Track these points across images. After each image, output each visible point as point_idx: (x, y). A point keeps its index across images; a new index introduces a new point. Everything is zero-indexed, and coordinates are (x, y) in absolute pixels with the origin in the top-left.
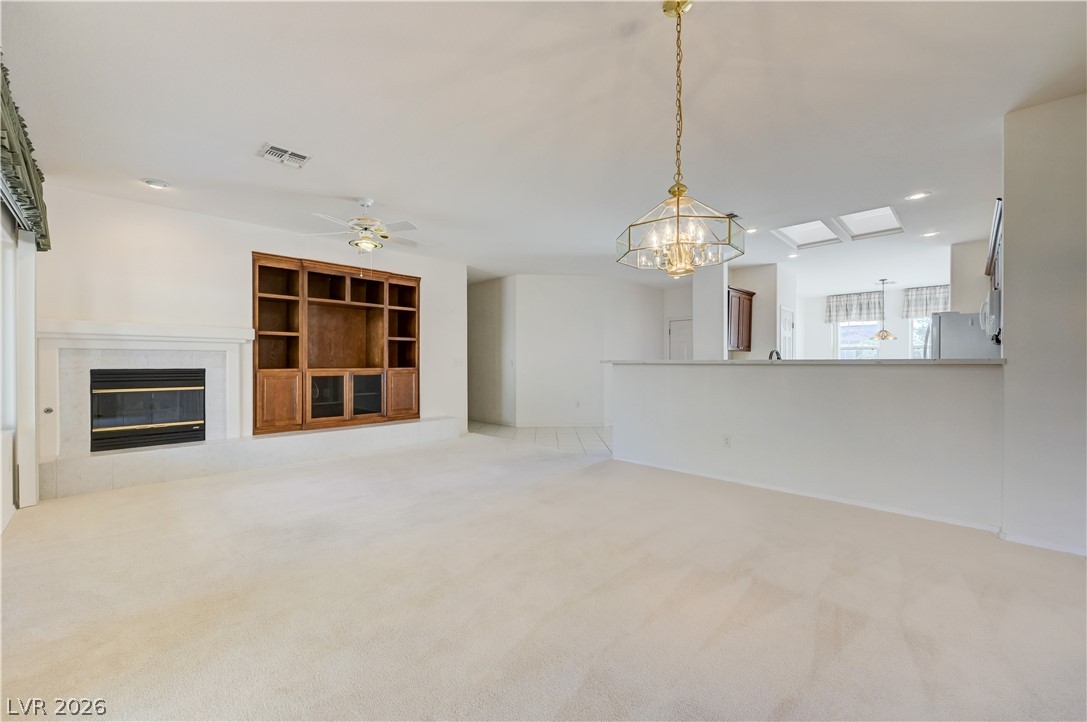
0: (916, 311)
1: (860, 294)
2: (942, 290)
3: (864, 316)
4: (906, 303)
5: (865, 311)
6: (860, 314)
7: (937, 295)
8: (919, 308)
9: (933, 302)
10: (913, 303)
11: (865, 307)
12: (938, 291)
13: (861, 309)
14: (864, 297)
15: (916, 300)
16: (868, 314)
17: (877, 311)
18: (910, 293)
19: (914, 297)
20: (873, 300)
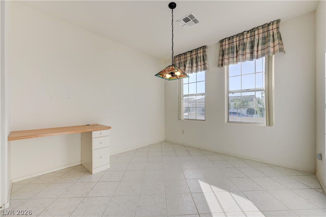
0: (228, 59)
1: (191, 52)
2: (249, 35)
3: (194, 68)
4: (221, 53)
5: (194, 65)
6: (192, 68)
7: (245, 40)
8: (231, 55)
9: (241, 47)
10: (226, 52)
11: (194, 61)
12: (245, 37)
13: (192, 64)
14: (194, 53)
15: (229, 49)
16: (197, 67)
17: (202, 62)
18: (224, 43)
19: (227, 46)
20: (199, 55)
